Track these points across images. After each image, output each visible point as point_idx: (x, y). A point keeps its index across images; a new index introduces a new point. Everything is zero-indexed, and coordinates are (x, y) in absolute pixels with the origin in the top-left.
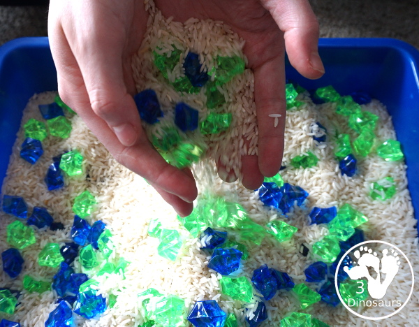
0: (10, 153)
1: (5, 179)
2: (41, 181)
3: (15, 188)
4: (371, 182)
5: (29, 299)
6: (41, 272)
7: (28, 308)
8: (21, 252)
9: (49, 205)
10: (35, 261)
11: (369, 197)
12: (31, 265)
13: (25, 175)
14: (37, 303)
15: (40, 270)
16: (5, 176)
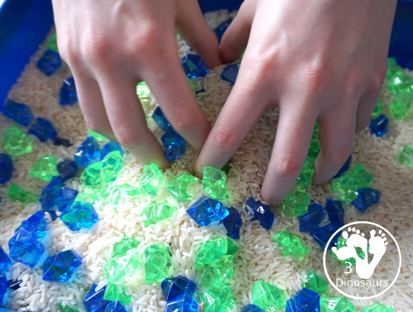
0: (27, 61)
1: (15, 86)
2: (54, 95)
3: (23, 96)
4: (401, 145)
5: (10, 208)
6: (31, 183)
7: (5, 215)
8: (13, 159)
9: (57, 118)
10: (26, 171)
11: (397, 160)
12: (22, 174)
13: (38, 85)
14: (17, 212)
15: (30, 181)
16: (16, 82)
